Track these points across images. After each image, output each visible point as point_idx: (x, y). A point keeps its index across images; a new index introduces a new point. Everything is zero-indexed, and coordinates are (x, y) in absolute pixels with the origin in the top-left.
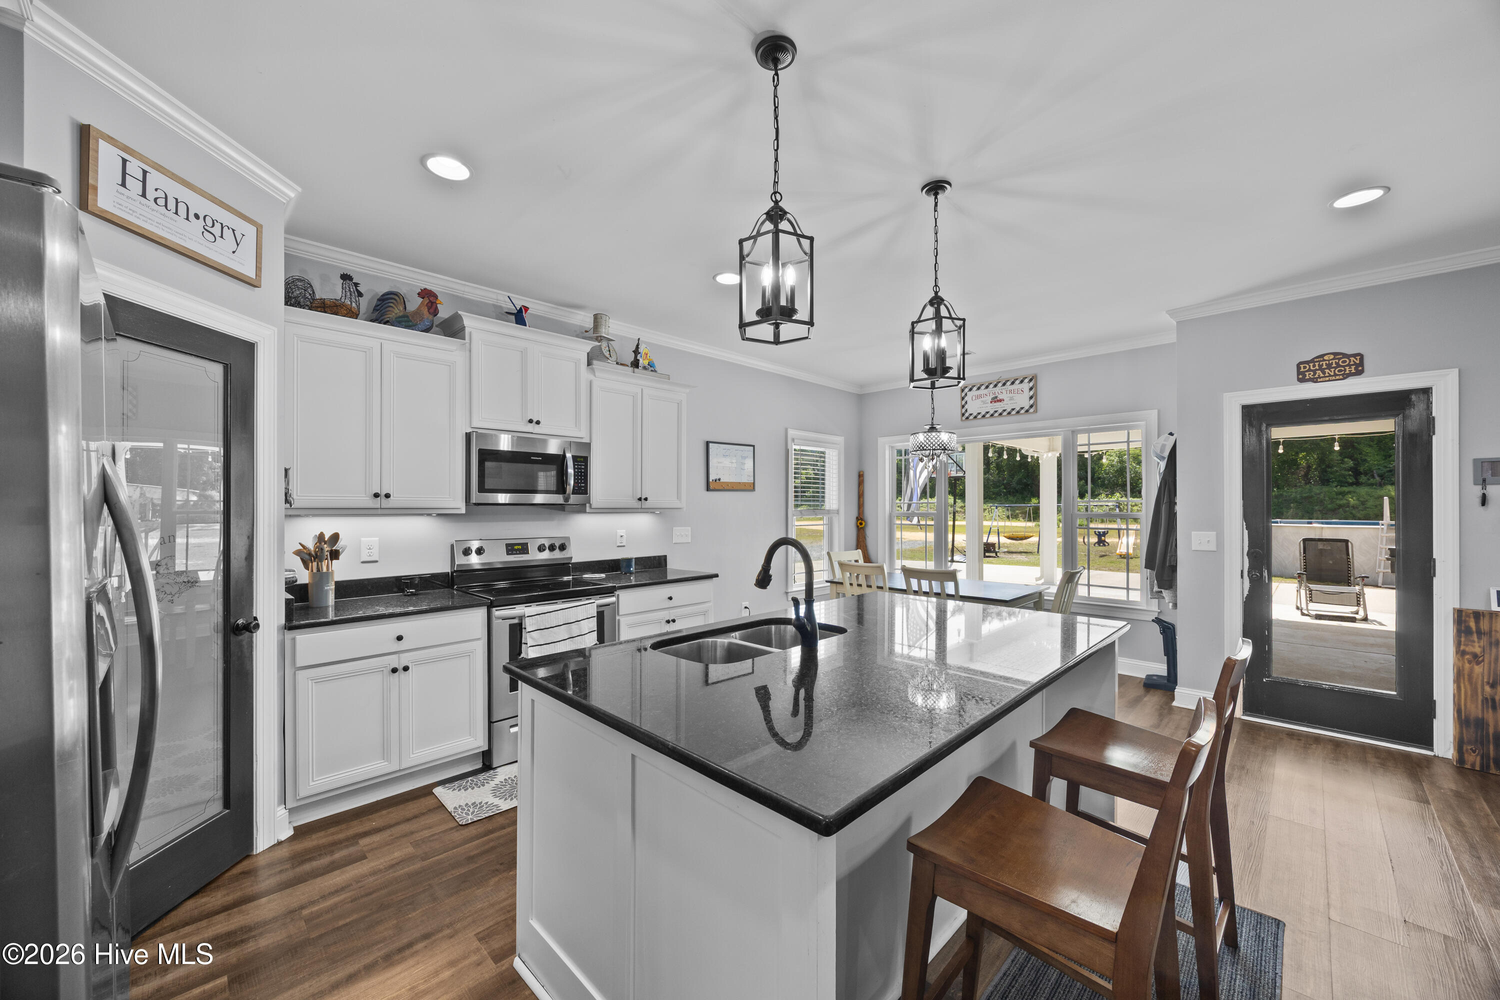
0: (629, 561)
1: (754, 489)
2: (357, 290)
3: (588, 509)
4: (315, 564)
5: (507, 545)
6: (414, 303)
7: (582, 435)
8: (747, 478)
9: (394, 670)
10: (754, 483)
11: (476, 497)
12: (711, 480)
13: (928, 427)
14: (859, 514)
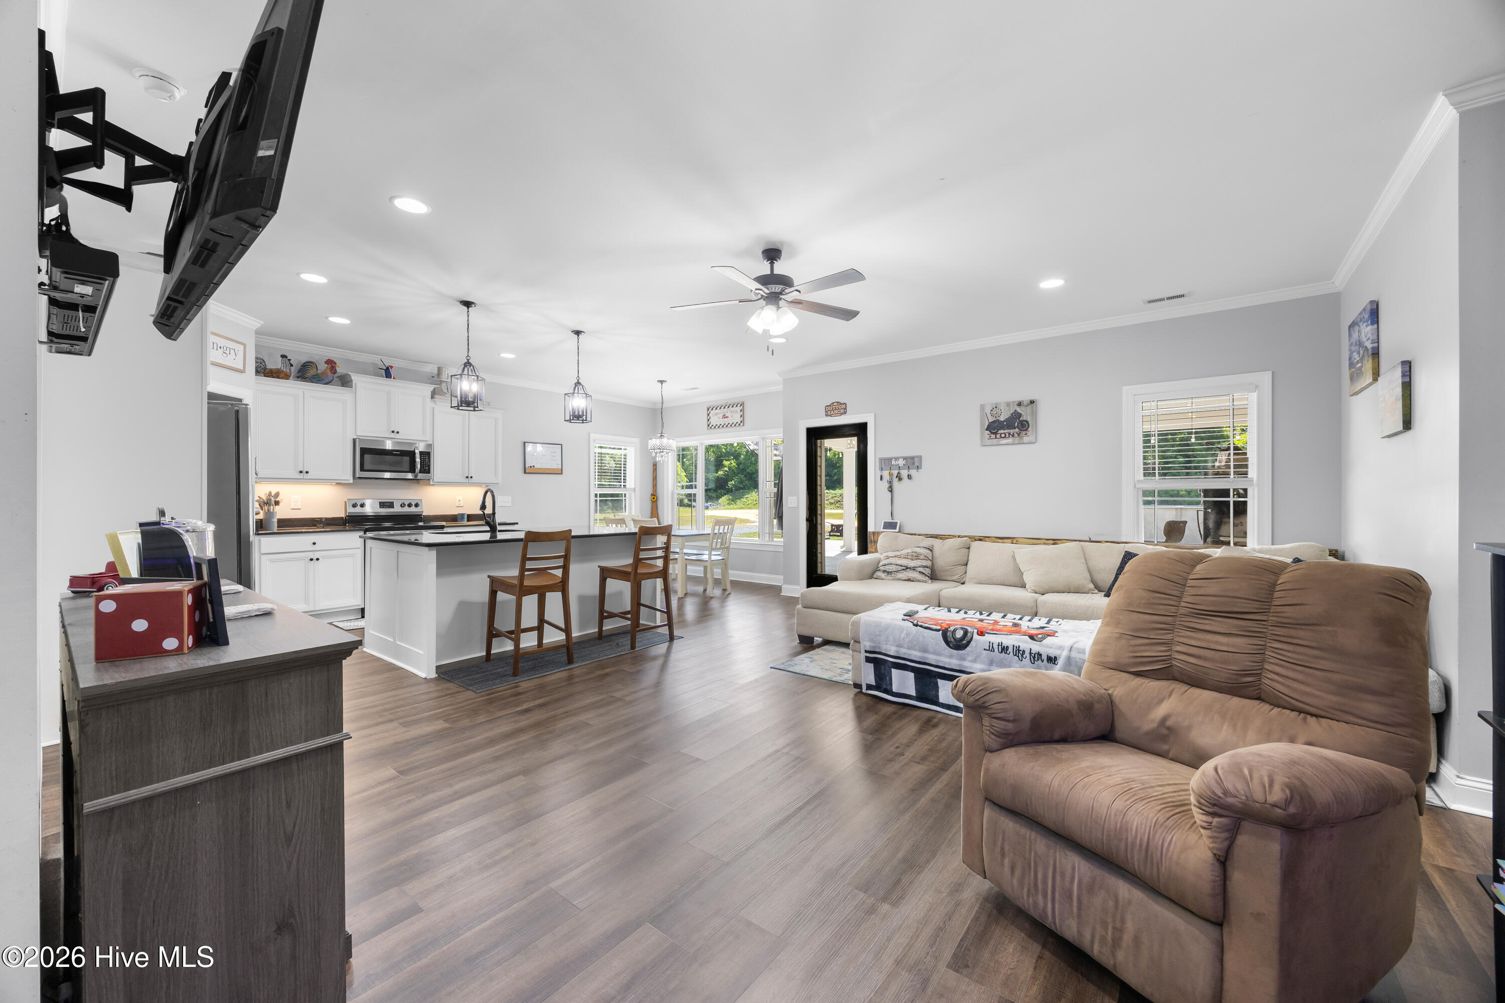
0: (463, 515)
1: (562, 473)
2: (290, 363)
3: (431, 483)
4: (266, 507)
5: (380, 503)
6: (322, 367)
7: (428, 438)
8: (556, 465)
9: (311, 560)
10: (562, 469)
11: (359, 474)
12: (527, 467)
13: (659, 435)
14: (653, 492)
